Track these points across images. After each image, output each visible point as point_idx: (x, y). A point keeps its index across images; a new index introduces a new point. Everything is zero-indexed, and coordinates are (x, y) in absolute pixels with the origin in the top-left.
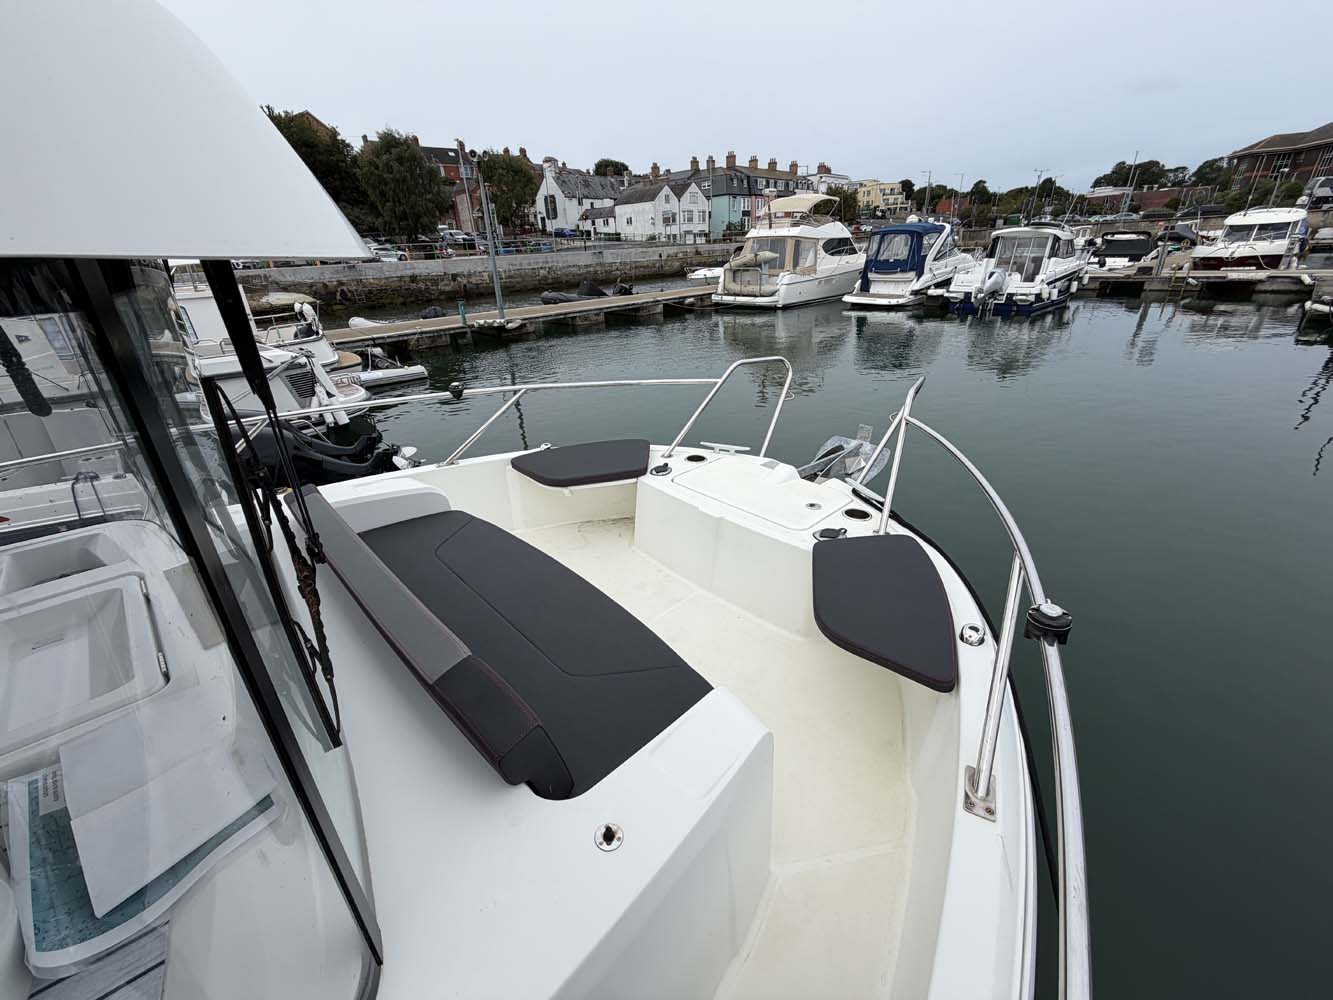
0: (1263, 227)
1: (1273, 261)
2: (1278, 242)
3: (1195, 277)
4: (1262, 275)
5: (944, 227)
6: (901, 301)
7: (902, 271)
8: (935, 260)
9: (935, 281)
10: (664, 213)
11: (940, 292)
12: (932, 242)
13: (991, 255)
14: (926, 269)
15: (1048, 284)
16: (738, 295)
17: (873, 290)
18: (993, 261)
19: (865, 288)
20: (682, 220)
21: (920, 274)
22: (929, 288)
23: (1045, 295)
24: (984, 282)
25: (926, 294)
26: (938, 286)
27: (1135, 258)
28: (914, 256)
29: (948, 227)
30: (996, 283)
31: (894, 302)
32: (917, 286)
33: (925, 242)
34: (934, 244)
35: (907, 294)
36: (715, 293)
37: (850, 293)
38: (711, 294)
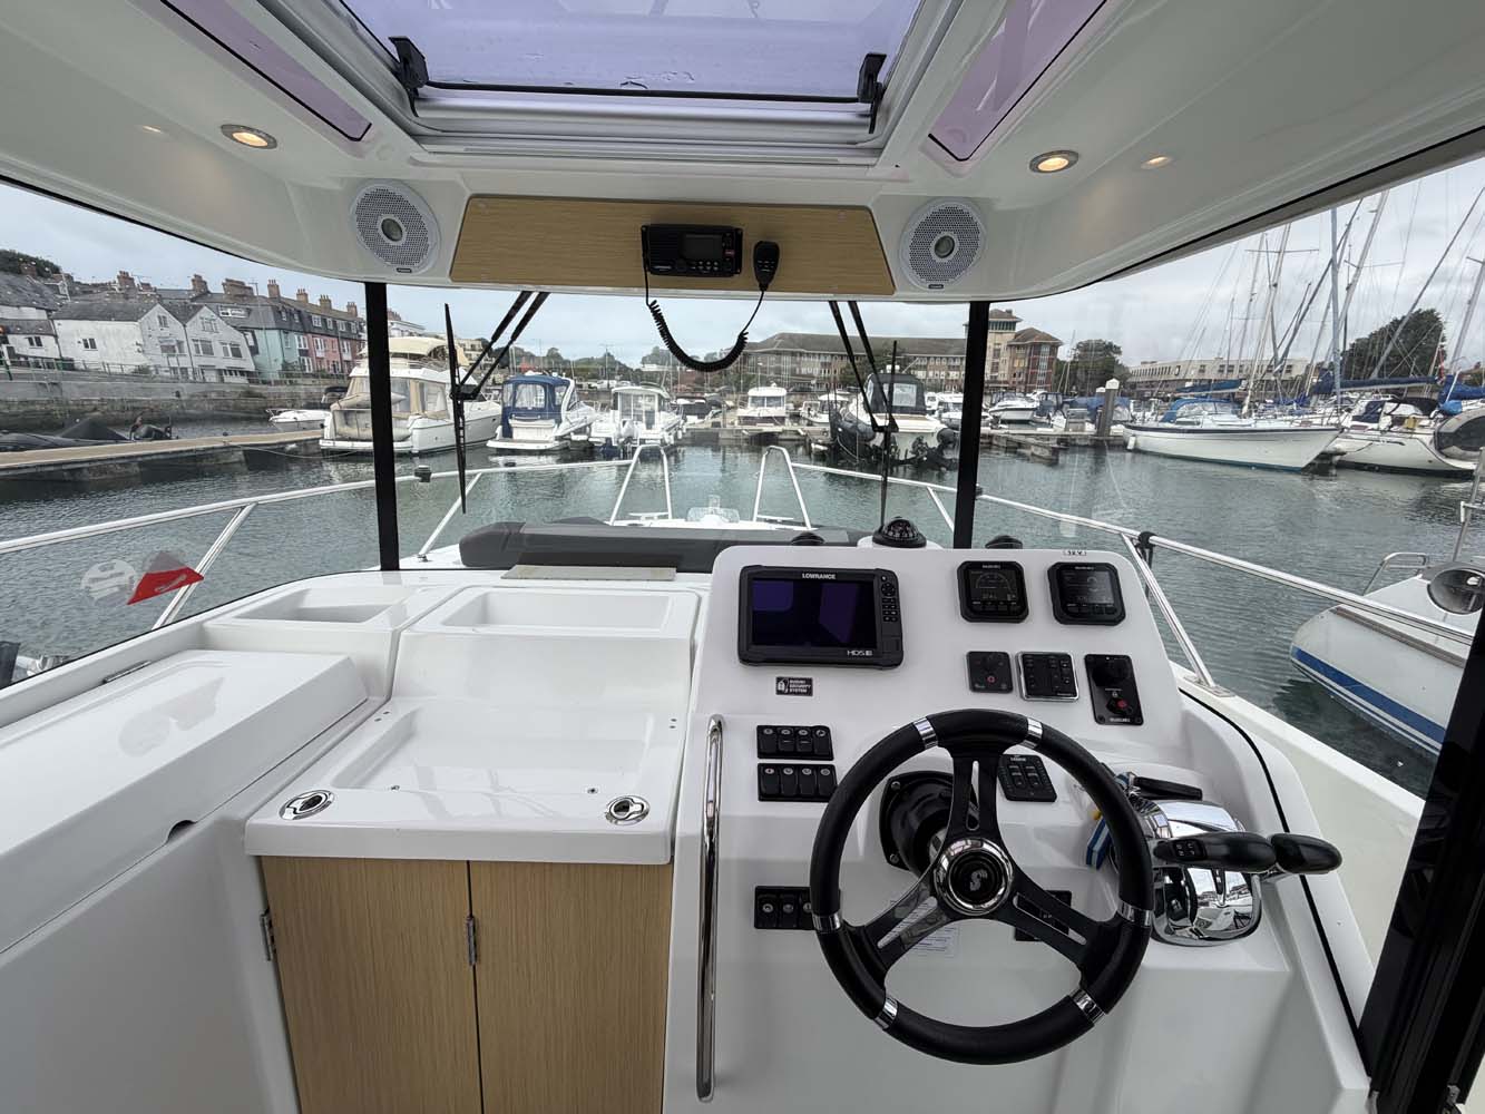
0: (769, 398)
1: (781, 420)
2: (779, 408)
3: (747, 430)
4: (778, 429)
5: (569, 383)
6: (549, 446)
7: (542, 419)
8: (568, 409)
9: (572, 429)
10: (162, 339)
11: (583, 437)
12: (562, 394)
13: (615, 408)
14: (563, 418)
15: (667, 431)
16: (357, 440)
17: (517, 434)
18: (618, 412)
19: (508, 433)
20: (193, 352)
21: (559, 422)
22: (569, 434)
23: (667, 441)
24: (619, 429)
25: (570, 439)
26: (577, 432)
27: (701, 416)
28: (550, 405)
29: (572, 382)
30: (629, 430)
31: (542, 447)
32: (560, 433)
33: (557, 394)
34: (565, 396)
35: (552, 439)
36: (323, 438)
37: (493, 438)
38: (318, 439)
